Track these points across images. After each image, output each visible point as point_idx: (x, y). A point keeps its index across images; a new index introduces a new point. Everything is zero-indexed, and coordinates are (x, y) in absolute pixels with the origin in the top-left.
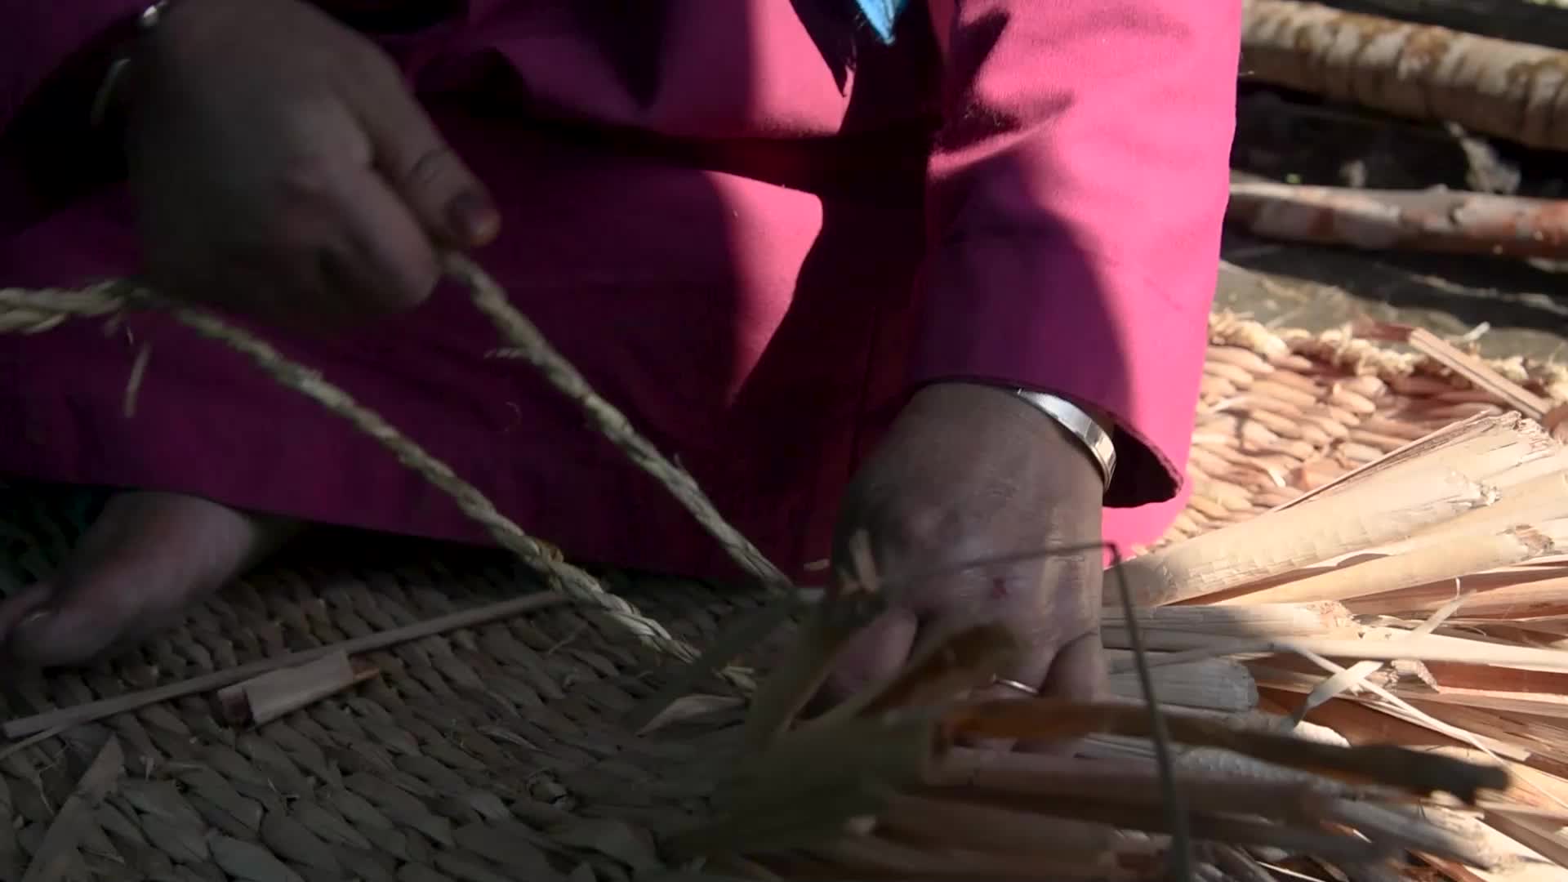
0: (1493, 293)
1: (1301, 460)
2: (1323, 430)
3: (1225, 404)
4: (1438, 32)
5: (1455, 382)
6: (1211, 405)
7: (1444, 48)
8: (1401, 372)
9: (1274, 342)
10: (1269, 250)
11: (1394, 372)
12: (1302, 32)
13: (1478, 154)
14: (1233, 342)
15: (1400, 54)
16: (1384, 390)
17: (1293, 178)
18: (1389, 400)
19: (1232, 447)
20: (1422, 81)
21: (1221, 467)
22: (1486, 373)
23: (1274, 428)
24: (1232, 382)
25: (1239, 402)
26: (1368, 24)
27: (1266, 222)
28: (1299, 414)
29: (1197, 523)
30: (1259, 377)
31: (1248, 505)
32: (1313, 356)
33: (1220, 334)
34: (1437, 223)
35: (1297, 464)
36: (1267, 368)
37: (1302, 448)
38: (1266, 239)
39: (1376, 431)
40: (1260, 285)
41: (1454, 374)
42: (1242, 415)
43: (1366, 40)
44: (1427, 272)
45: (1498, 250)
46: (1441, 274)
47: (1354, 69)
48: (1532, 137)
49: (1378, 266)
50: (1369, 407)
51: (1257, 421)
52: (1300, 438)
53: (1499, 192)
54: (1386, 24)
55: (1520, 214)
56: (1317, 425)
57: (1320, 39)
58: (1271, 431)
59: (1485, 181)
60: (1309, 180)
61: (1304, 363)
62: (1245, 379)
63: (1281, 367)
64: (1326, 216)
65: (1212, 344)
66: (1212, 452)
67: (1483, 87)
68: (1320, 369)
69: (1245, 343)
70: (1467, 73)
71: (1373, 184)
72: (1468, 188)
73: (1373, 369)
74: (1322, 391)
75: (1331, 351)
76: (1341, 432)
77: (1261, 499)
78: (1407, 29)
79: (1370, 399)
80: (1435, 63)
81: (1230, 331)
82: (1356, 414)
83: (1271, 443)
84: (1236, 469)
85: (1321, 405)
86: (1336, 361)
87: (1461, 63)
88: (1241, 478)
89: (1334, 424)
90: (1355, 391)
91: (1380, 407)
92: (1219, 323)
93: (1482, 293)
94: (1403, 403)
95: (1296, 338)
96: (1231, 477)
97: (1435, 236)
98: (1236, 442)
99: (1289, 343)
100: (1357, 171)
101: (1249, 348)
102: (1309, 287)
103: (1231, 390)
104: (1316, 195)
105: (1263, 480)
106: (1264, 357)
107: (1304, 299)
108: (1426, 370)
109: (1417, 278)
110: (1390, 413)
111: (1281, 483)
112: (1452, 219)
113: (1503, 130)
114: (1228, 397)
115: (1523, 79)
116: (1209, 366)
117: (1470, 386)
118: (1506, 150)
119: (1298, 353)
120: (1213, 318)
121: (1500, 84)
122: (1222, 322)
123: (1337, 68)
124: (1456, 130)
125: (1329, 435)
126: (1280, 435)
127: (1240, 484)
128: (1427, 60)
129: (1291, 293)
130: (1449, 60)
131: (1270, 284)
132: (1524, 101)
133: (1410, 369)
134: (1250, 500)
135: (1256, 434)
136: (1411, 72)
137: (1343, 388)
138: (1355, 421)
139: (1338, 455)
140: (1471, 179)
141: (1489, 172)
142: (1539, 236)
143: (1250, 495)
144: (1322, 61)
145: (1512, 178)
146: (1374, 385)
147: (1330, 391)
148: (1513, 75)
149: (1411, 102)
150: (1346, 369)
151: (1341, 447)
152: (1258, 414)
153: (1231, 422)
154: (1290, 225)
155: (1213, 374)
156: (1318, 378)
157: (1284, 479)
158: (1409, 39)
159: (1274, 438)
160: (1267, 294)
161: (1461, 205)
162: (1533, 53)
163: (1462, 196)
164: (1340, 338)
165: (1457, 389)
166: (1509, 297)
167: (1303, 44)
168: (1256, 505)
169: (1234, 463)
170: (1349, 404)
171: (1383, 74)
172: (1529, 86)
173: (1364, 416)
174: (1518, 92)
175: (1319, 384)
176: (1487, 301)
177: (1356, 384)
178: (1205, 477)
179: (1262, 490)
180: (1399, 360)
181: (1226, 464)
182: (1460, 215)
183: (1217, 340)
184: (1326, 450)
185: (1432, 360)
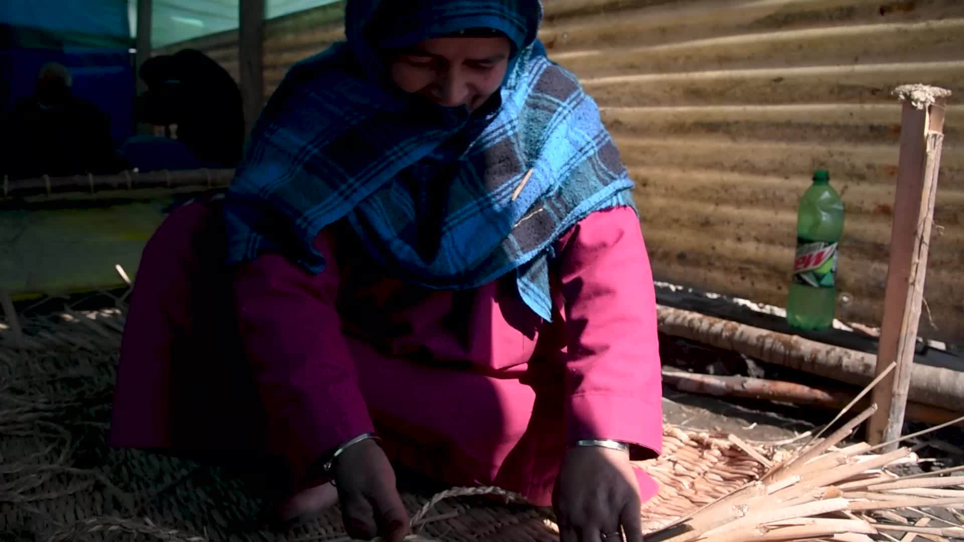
0: (758, 412)
1: (693, 478)
2: (701, 468)
3: (668, 457)
4: (734, 323)
5: (742, 453)
6: (664, 457)
7: (736, 329)
8: (726, 449)
9: (684, 436)
10: (682, 395)
11: (723, 448)
12: (691, 321)
13: (750, 364)
14: (670, 435)
15: (722, 330)
16: (721, 455)
17: (690, 370)
18: (723, 458)
19: (670, 472)
20: (730, 339)
21: (668, 481)
22: (752, 450)
23: (685, 466)
24: (671, 449)
25: (673, 457)
26: (712, 319)
27: (681, 386)
28: (693, 462)
29: (660, 501)
30: (680, 448)
31: (676, 495)
32: (697, 441)
33: (666, 432)
34: (738, 387)
35: (692, 480)
36: (682, 445)
37: (694, 474)
38: (682, 391)
39: (718, 469)
40: (680, 408)
41: (742, 450)
42: (675, 463)
43: (711, 325)
44: (736, 404)
45: (758, 397)
46: (740, 405)
47: (708, 334)
48: (766, 359)
49: (720, 401)
50: (716, 460)
51: (679, 464)
52: (693, 471)
53: (758, 377)
54: (717, 320)
55: (764, 386)
56: (699, 466)
57: (696, 324)
58: (684, 467)
59: (753, 372)
60: (696, 372)
61: (695, 444)
62: (675, 448)
63: (687, 444)
64: (701, 384)
65: (664, 435)
66: (664, 474)
67: (750, 342)
68: (700, 446)
69: (674, 435)
70: (744, 337)
71: (716, 373)
72: (748, 376)
73: (717, 447)
74: (700, 454)
75: (703, 440)
76: (707, 469)
77: (681, 493)
78: (724, 322)
79: (716, 457)
80: (734, 334)
81: (669, 431)
82: (712, 463)
83: (684, 472)
84: (672, 481)
85: (701, 459)
86: (705, 443)
87: (742, 333)
88: (673, 485)
89: (704, 466)
90: (711, 454)
91: (720, 460)
92: (666, 428)
93: (754, 412)
94: (727, 459)
95: (691, 435)
96: (671, 484)
97: (738, 392)
98: (673, 472)
99: (689, 436)
100: (711, 369)
101: (676, 437)
102: (697, 409)
103: (670, 452)
104: (698, 377)
105: (681, 485)
106: (681, 441)
107: (695, 413)
108: (733, 448)
109: (733, 406)
110: (724, 463)
111: (687, 487)
112: (743, 387)
113: (757, 356)
114: (670, 455)
115: (761, 340)
116: (664, 443)
117: (746, 454)
118: (759, 363)
119: (692, 440)
120: (664, 426)
121: (755, 341)
122: (667, 427)
123: (702, 333)
124: (743, 356)
125: (703, 470)
126: (687, 469)
127: (674, 487)
128: (731, 333)
129: (691, 411)
130: (738, 333)
131: (684, 408)
132: (762, 347)
133: (728, 447)
134: (677, 493)
135: (679, 468)
136: (726, 336)
137: (707, 453)
138: (711, 465)
139: (706, 477)
140: (749, 372)
141: (754, 370)
142: (771, 393)
143: (677, 491)
144: (698, 331)
145: (762, 372)
146: (718, 453)
147: (703, 454)
148: (758, 339)
149: (727, 346)
150: (708, 447)
151: (706, 474)
152: (679, 462)
153: (671, 464)
154: (689, 387)
155: (664, 446)
156: (699, 449)
157: (689, 485)
158: (725, 325)
159: (685, 470)
160: (684, 412)
161: (745, 382)
162: (764, 332)
163: (746, 378)
164: (704, 435)
165: (743, 455)
166: (763, 413)
167: (691, 325)
168: (679, 495)
169: (673, 479)
170: (710, 460)
171: (718, 336)
172: (763, 342)
173: (715, 463)
174: (760, 344)
175: (700, 451)
176: (756, 415)
177: (711, 452)
178: (662, 484)
179: (681, 489)
180: (725, 444)
181: (670, 480)
182: (745, 385)
183: (665, 434)
184: (702, 475)
185: (735, 445)
